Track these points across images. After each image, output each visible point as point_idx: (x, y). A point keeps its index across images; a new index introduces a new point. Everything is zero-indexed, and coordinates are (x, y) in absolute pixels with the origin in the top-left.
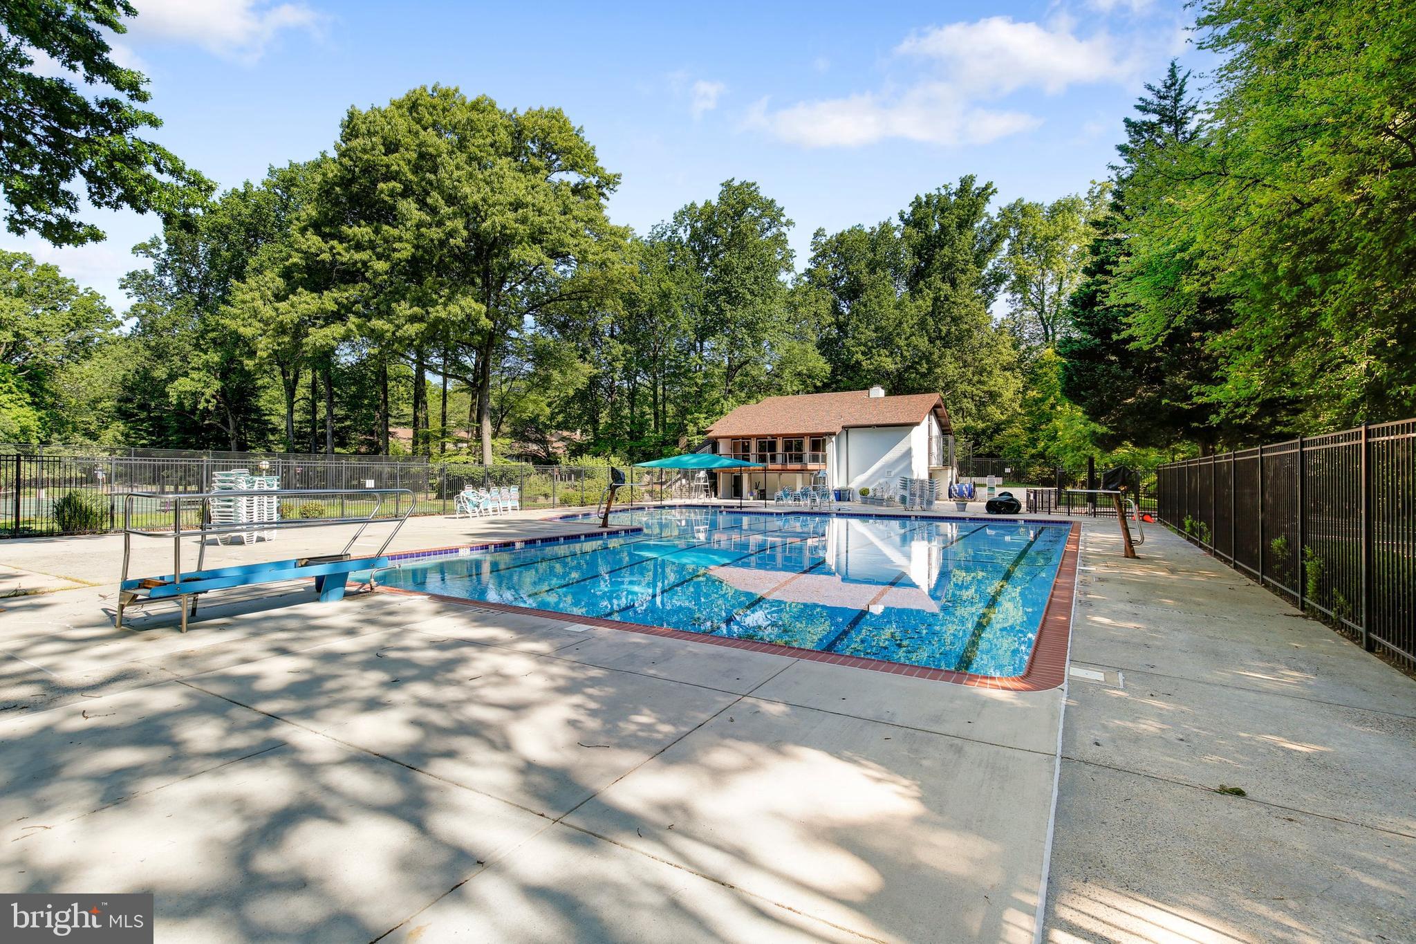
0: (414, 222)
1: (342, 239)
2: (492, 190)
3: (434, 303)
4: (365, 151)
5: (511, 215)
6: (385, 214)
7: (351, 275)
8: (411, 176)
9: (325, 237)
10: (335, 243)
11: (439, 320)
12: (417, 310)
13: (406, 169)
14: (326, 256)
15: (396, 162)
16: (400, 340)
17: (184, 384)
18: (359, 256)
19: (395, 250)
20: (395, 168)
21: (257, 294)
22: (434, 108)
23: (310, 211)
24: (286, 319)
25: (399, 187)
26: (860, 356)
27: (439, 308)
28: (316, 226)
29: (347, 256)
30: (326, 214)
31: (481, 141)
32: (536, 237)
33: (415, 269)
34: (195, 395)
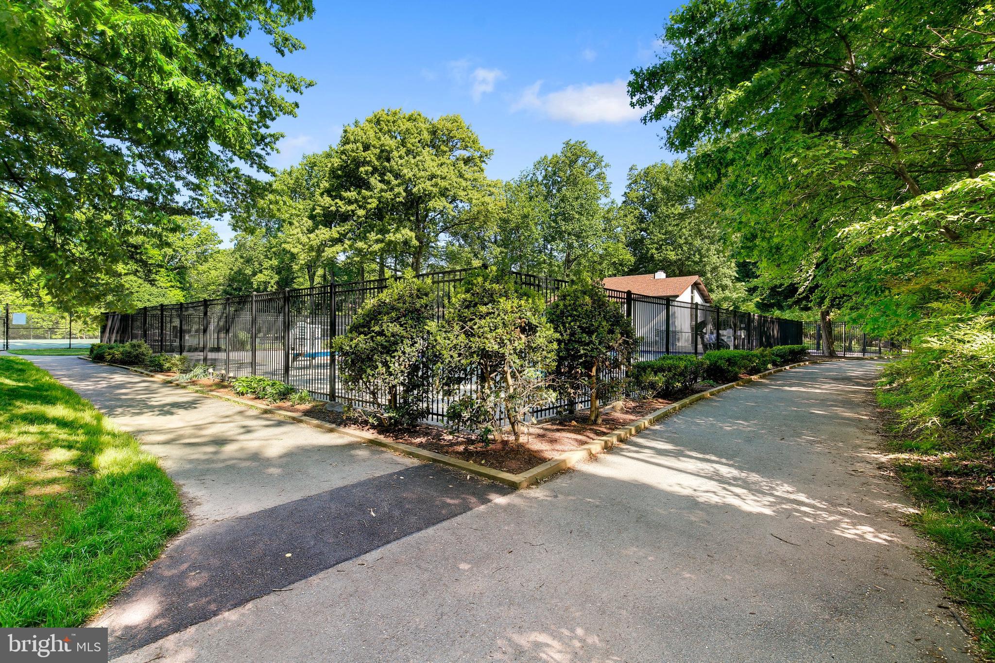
0: (378, 190)
1: (342, 198)
2: (419, 170)
3: (388, 232)
4: (353, 151)
5: (428, 183)
6: (362, 184)
7: (345, 218)
8: (377, 163)
9: (333, 198)
10: (338, 201)
11: (391, 242)
12: (379, 236)
13: (374, 159)
14: (333, 208)
15: (371, 156)
16: (371, 253)
17: (260, 277)
18: (349, 208)
19: (369, 203)
20: (368, 159)
21: (299, 230)
22: (389, 121)
23: (325, 184)
24: (314, 243)
25: (370, 169)
26: (654, 251)
27: (391, 234)
28: (328, 192)
29: (344, 208)
30: (333, 185)
31: (414, 140)
32: (443, 193)
33: (379, 213)
34: (266, 283)
